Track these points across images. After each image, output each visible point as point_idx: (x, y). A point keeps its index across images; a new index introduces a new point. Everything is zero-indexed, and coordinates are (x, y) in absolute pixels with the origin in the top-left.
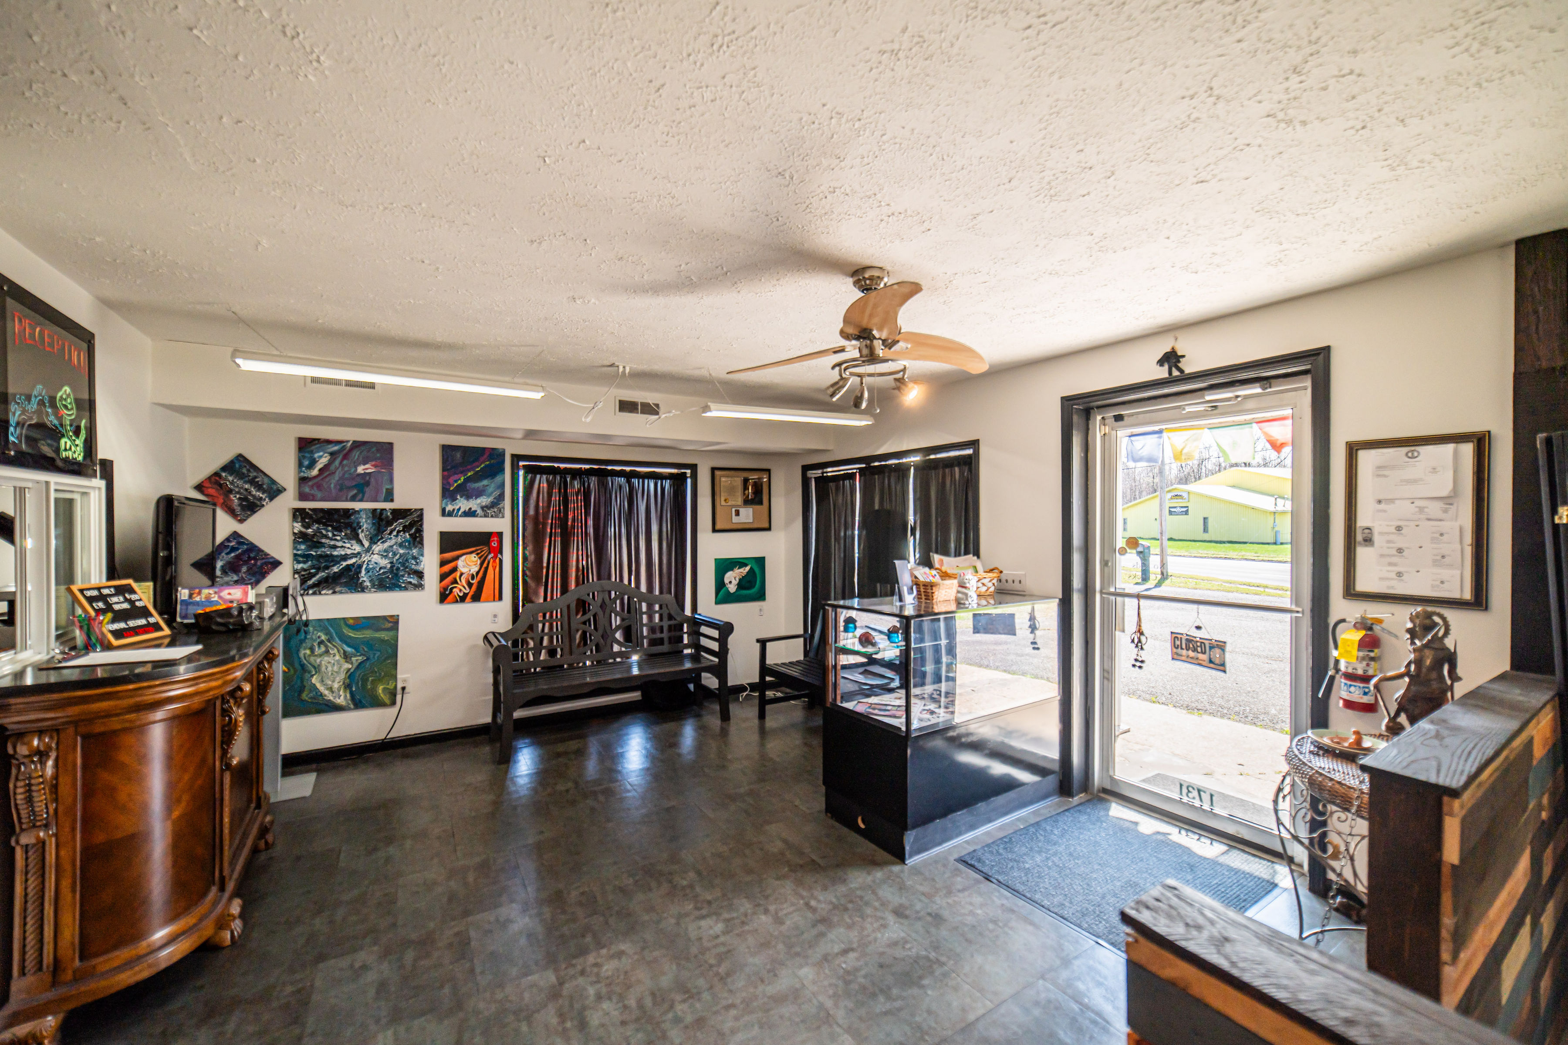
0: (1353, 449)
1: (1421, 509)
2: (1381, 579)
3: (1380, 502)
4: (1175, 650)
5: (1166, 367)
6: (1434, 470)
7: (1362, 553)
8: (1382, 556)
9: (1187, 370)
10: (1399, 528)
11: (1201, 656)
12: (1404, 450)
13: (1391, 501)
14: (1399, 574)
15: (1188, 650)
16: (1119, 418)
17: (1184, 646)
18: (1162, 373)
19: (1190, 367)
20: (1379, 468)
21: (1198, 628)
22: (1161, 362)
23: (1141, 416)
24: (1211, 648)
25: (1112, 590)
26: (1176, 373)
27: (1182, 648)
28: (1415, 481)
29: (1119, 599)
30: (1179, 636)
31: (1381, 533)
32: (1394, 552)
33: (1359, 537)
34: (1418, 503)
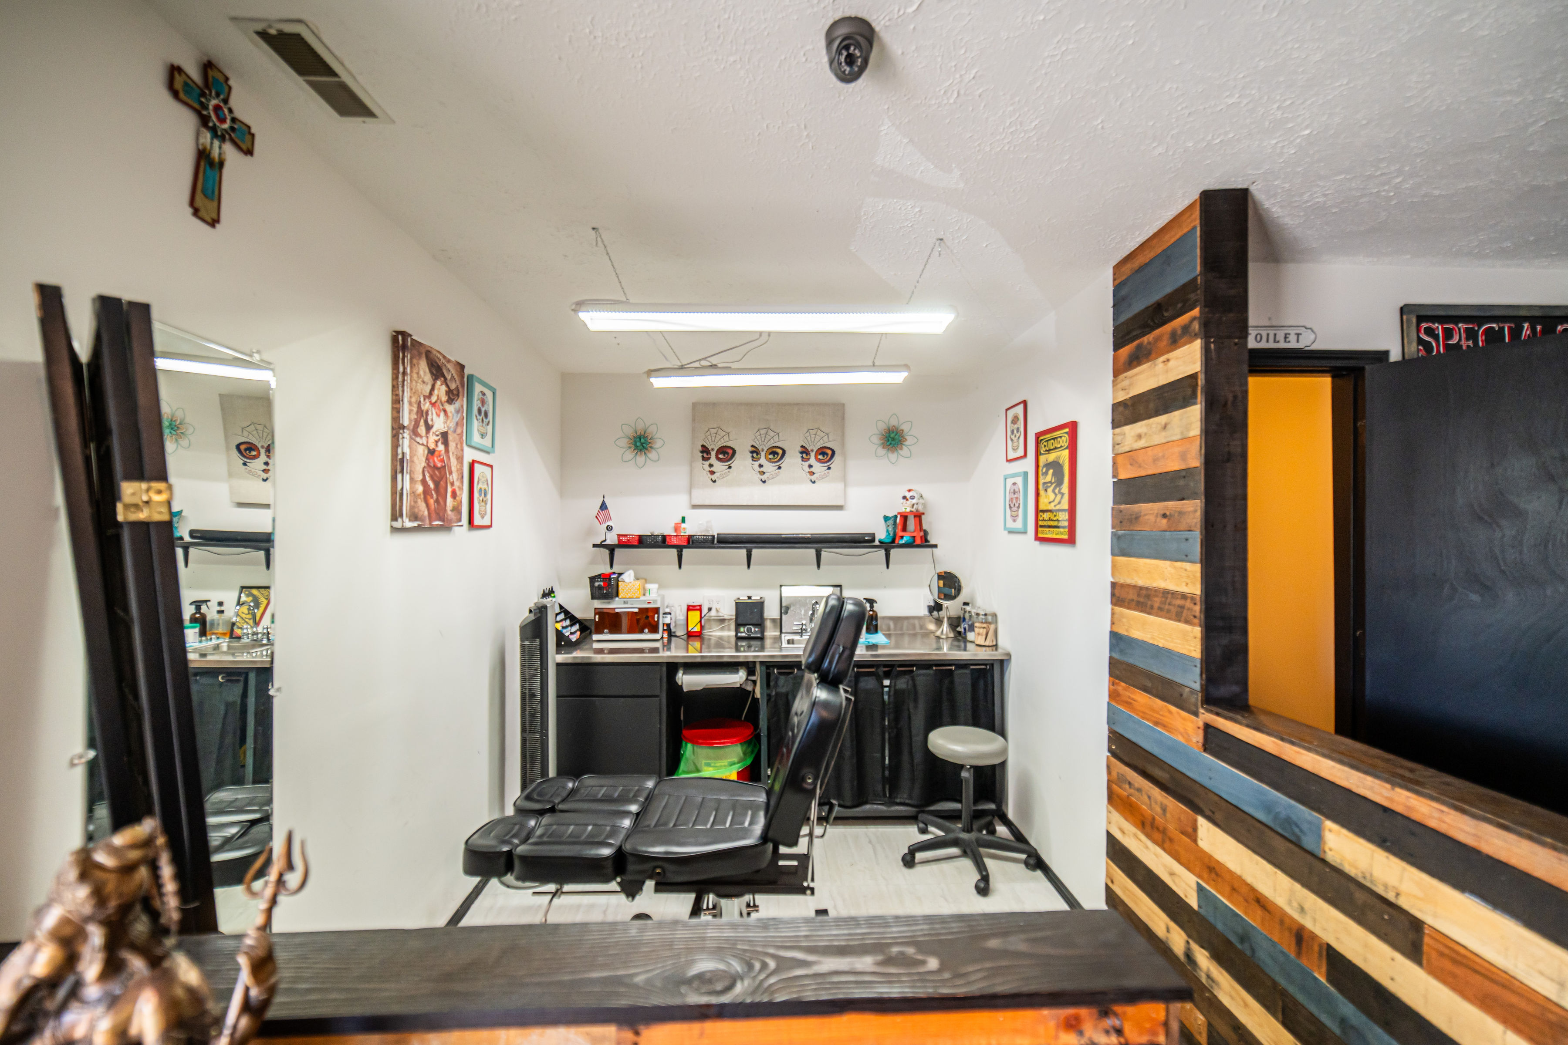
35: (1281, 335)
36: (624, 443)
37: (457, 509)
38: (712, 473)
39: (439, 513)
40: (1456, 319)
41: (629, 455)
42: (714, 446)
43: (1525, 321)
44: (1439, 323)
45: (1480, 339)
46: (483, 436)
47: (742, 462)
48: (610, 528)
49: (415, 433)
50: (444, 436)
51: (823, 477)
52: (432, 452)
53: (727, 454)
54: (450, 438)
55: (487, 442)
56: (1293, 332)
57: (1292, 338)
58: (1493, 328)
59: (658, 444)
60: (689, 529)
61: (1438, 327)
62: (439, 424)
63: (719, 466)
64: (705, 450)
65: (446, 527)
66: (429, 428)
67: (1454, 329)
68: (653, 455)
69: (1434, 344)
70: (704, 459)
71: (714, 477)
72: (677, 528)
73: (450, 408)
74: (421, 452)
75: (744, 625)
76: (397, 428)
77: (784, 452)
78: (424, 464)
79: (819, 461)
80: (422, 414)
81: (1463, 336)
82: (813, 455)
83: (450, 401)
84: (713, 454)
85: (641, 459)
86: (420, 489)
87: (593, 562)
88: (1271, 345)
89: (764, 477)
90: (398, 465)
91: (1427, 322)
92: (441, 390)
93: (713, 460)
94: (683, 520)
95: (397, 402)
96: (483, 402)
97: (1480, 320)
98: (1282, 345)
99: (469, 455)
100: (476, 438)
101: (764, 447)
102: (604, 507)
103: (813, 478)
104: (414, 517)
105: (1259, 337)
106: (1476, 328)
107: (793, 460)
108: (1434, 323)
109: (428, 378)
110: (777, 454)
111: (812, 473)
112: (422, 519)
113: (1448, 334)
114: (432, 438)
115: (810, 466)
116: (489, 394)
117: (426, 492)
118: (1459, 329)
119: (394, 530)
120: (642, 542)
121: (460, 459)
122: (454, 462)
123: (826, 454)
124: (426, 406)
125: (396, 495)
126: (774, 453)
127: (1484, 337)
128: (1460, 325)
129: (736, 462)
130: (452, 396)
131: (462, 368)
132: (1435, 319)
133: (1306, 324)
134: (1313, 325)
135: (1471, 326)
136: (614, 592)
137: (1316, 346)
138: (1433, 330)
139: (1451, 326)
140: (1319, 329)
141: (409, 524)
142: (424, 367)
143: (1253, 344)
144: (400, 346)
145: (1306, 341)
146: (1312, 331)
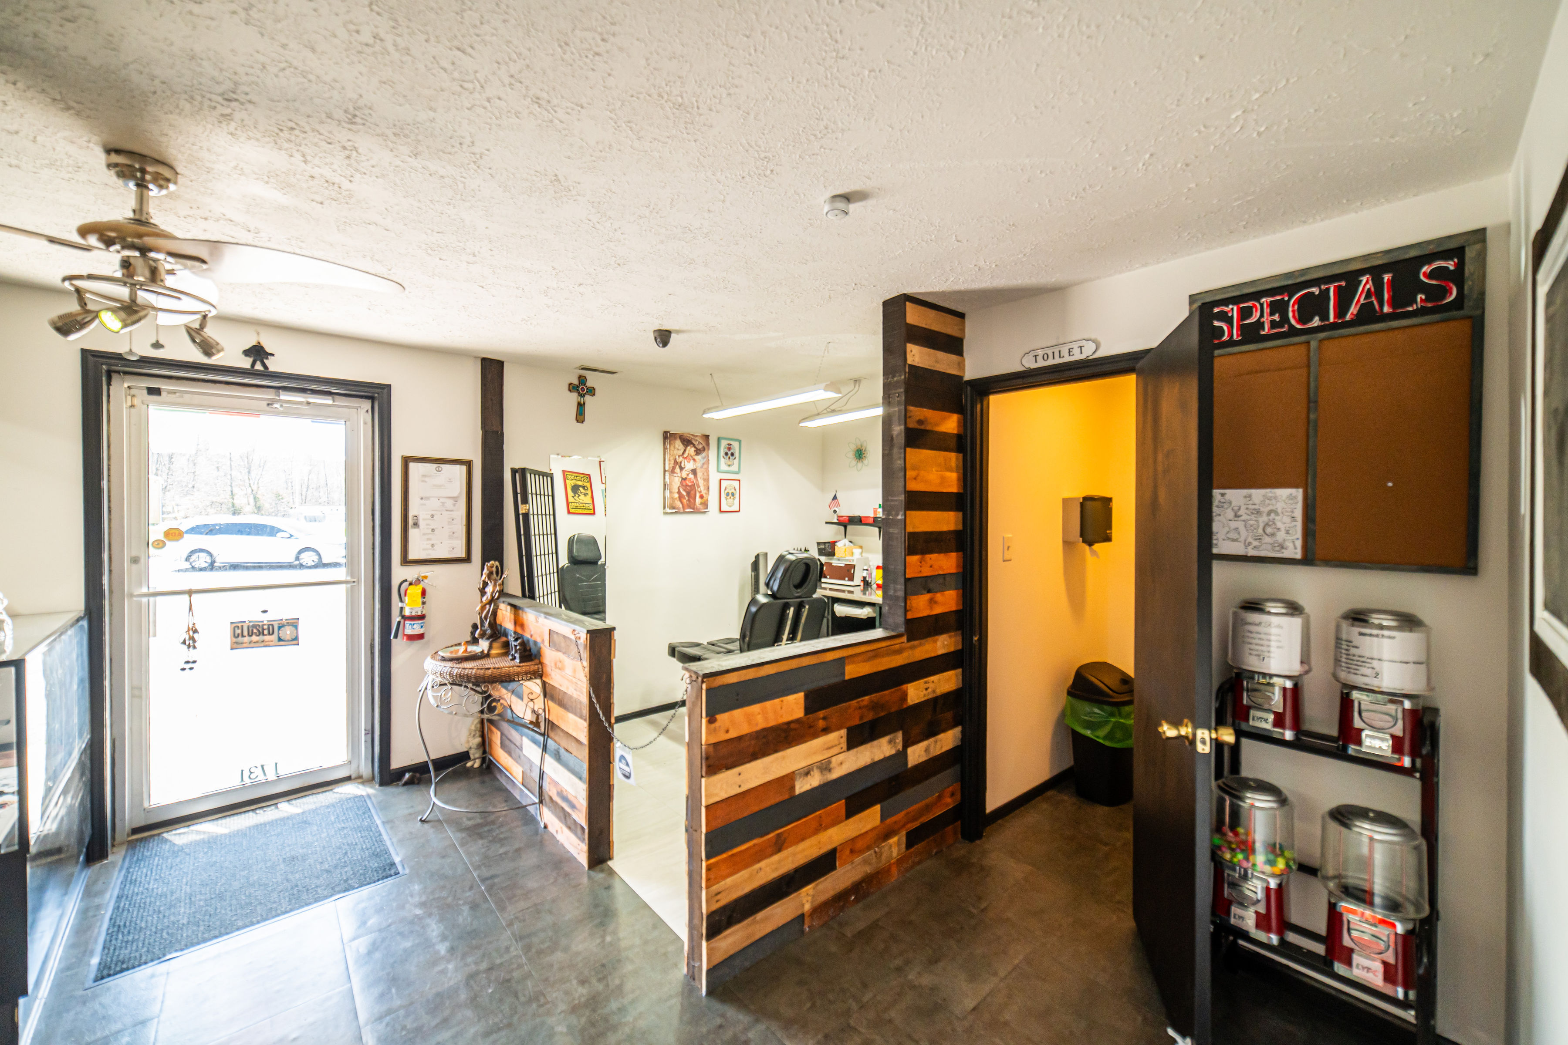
0: (406, 461)
1: (443, 504)
2: (424, 549)
3: (422, 498)
4: (235, 640)
5: (250, 360)
6: (450, 480)
7: (412, 532)
8: (424, 534)
9: (272, 368)
10: (432, 516)
11: (267, 638)
12: (435, 466)
13: (428, 498)
14: (433, 546)
15: (251, 636)
16: (154, 391)
17: (245, 633)
18: (245, 363)
19: (273, 365)
20: (424, 476)
21: (265, 612)
22: (247, 353)
23: (187, 396)
24: (279, 628)
25: (144, 590)
26: (259, 367)
27: (243, 636)
28: (440, 486)
29: (152, 599)
30: (240, 625)
31: (424, 519)
32: (430, 531)
33: (411, 522)
34: (442, 500)
35: (1065, 352)
36: (851, 455)
37: (706, 504)
39: (691, 505)
40: (1256, 296)
41: (854, 463)
43: (1363, 275)
44: (1233, 304)
45: (1290, 309)
46: (729, 466)
48: (835, 512)
49: (674, 472)
50: (694, 472)
54: (698, 471)
55: (734, 468)
56: (1075, 346)
57: (1076, 351)
58: (1313, 293)
59: (868, 455)
61: (1232, 309)
62: (691, 465)
65: (698, 512)
66: (683, 468)
67: (1255, 306)
68: (865, 461)
69: (1225, 328)
72: (877, 512)
73: (697, 458)
74: (678, 480)
76: (664, 470)
78: (678, 484)
80: (679, 463)
81: (1266, 310)
83: (699, 454)
85: (860, 465)
86: (677, 496)
87: (836, 533)
88: (1058, 361)
90: (663, 486)
91: (1218, 306)
92: (693, 450)
95: (664, 460)
96: (729, 449)
97: (1290, 289)
98: (1067, 359)
99: (716, 477)
100: (723, 468)
102: (835, 498)
104: (673, 507)
105: (1046, 356)
106: (1286, 299)
108: (1227, 306)
109: (682, 447)
112: (678, 508)
113: (1245, 313)
114: (684, 472)
116: (735, 445)
117: (681, 497)
118: (1262, 305)
119: (662, 513)
120: (851, 521)
121: (708, 480)
122: (701, 482)
124: (681, 459)
125: (663, 499)
127: (1296, 307)
128: (1263, 300)
130: (700, 452)
131: (707, 437)
132: (1225, 302)
133: (1086, 337)
134: (1093, 337)
135: (1278, 298)
136: (832, 554)
137: (1100, 354)
138: (1226, 313)
139: (1250, 304)
140: (1100, 339)
141: (668, 510)
142: (678, 443)
143: (1041, 363)
144: (667, 437)
145: (1088, 352)
146: (1093, 341)
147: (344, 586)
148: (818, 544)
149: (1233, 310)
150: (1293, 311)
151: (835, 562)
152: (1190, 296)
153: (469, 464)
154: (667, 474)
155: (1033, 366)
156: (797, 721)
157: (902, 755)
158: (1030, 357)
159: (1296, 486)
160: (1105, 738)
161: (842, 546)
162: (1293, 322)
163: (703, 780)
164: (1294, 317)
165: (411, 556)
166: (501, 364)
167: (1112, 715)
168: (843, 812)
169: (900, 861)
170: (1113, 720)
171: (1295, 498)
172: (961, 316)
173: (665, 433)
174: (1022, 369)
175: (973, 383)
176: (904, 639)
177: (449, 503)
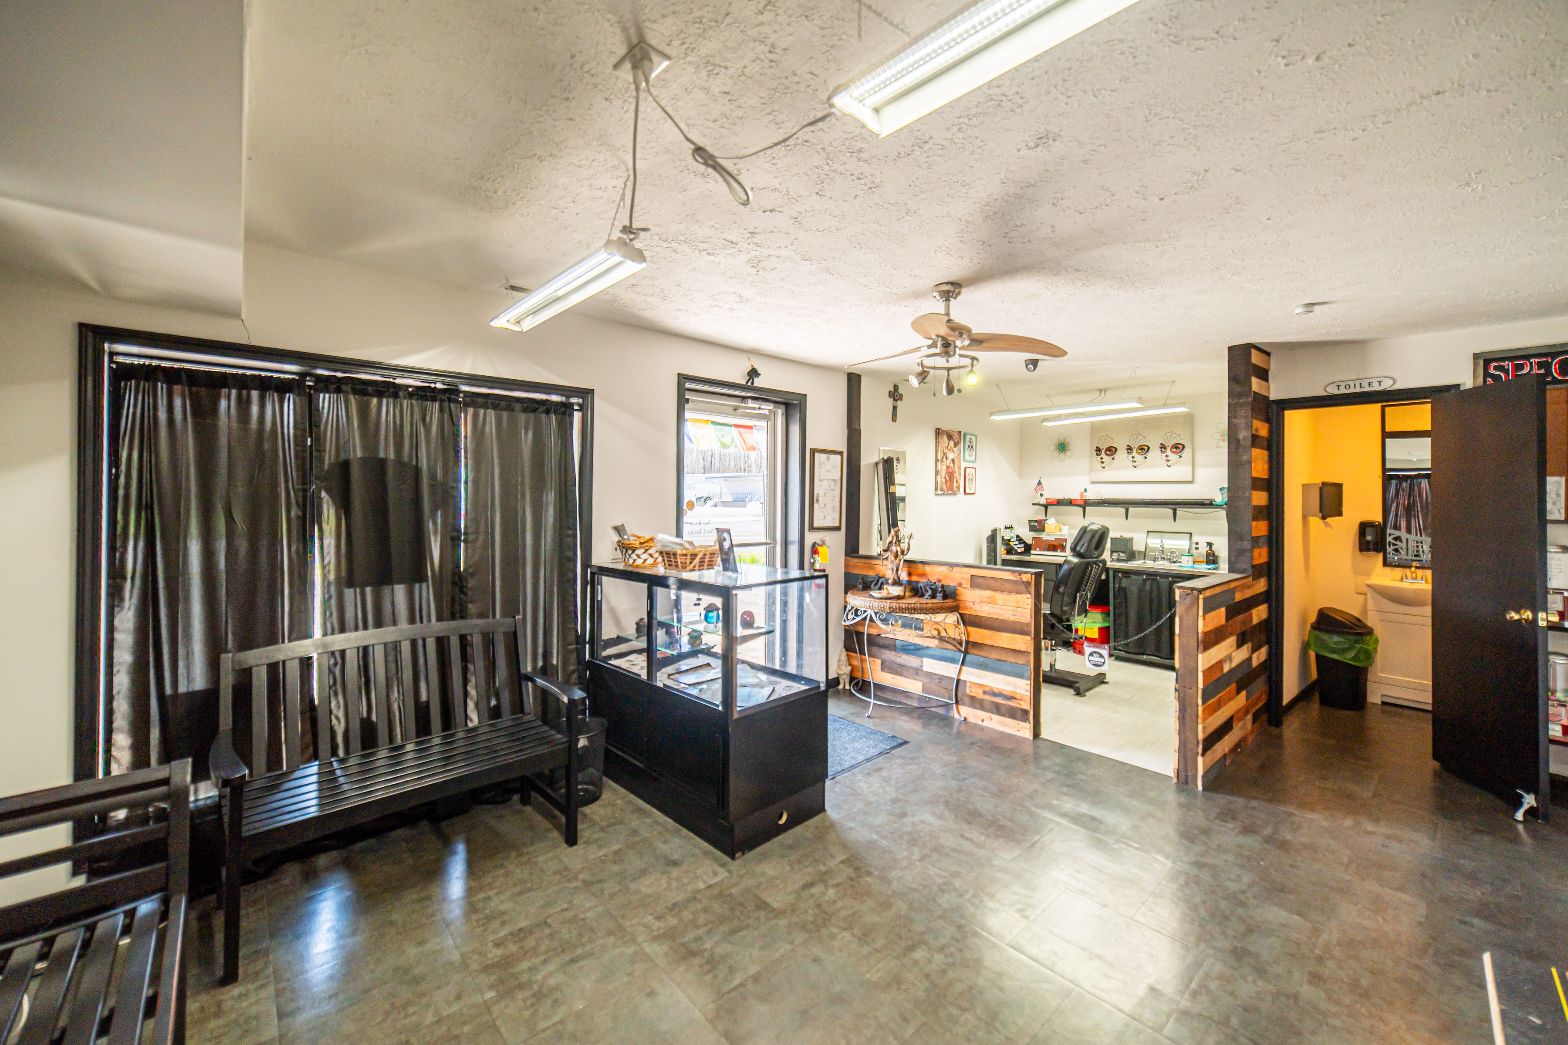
0: (813, 453)
1: (830, 484)
2: (820, 520)
3: (820, 480)
5: (748, 378)
6: (833, 466)
7: (815, 507)
8: (820, 508)
10: (825, 494)
12: (826, 455)
13: (823, 481)
14: (825, 517)
19: (759, 383)
20: (821, 463)
22: (746, 373)
26: (750, 383)
28: (828, 471)
31: (820, 496)
32: (823, 506)
33: (815, 499)
34: (829, 482)
35: (1365, 384)
36: (1053, 447)
37: (958, 487)
38: (1102, 462)
39: (951, 488)
40: (1527, 357)
41: (1056, 454)
42: (1103, 447)
44: (1509, 361)
45: (1553, 367)
46: (970, 456)
47: (1122, 455)
48: (1042, 495)
49: (942, 461)
50: (953, 460)
51: (1176, 463)
52: (948, 467)
53: (1111, 451)
54: (955, 460)
55: (973, 458)
56: (1375, 380)
57: (1375, 384)
59: (1072, 447)
60: (1090, 496)
62: (951, 456)
63: (1107, 459)
64: (1098, 450)
65: (954, 494)
66: (947, 458)
67: (1525, 363)
68: (1069, 453)
69: (1504, 376)
70: (1097, 455)
71: (1103, 465)
72: (1082, 495)
73: (955, 450)
74: (944, 468)
75: (1116, 552)
76: (937, 460)
77: (1149, 448)
78: (946, 472)
79: (1174, 452)
80: (945, 454)
81: (1535, 367)
82: (1169, 449)
83: (955, 447)
84: (1103, 452)
85: (1062, 456)
86: (943, 480)
87: (1036, 513)
88: (1358, 390)
89: (1135, 464)
90: (937, 473)
91: (1495, 362)
92: (952, 443)
93: (1103, 455)
94: (1086, 490)
95: (937, 452)
96: (970, 442)
97: (1554, 355)
98: (1367, 389)
99: (964, 465)
100: (967, 458)
101: (1135, 446)
102: (1039, 483)
103: (1169, 464)
104: (942, 490)
105: (1345, 386)
106: (1550, 360)
107: (1155, 453)
108: (1504, 362)
109: (946, 441)
110: (1144, 449)
111: (1168, 461)
112: (944, 491)
113: (1518, 368)
114: (948, 462)
115: (1167, 456)
116: (974, 438)
117: (946, 481)
118: (1531, 364)
119: (936, 495)
120: (1059, 503)
121: (959, 468)
122: (957, 469)
123: (1178, 448)
124: (946, 451)
125: (936, 483)
126: (1142, 449)
127: (1558, 366)
128: (1532, 360)
129: (1117, 456)
130: (956, 445)
131: (960, 432)
132: (1503, 359)
133: (1385, 375)
134: (1390, 375)
135: (1544, 360)
136: (1042, 529)
137: (1395, 387)
138: (1503, 367)
139: (1522, 362)
140: (1396, 376)
141: (940, 492)
142: (945, 438)
143: (1343, 391)
144: (938, 432)
145: (1386, 385)
146: (1390, 378)
147: (764, 547)
148: (1030, 522)
149: (1508, 365)
150: (1555, 369)
151: (1044, 536)
152: (1474, 354)
153: (841, 453)
154: (939, 463)
155: (1336, 392)
156: (1222, 626)
157: (1250, 659)
158: (1334, 386)
159: (1560, 475)
160: (1352, 659)
161: (1051, 523)
162: (1555, 375)
163: (1200, 656)
164: (1556, 371)
165: (815, 525)
166: (859, 377)
167: (1357, 642)
168: (1234, 691)
169: (1252, 732)
170: (1358, 646)
171: (1559, 483)
172: (1268, 354)
173: (938, 429)
174: (1324, 394)
175: (1275, 402)
176: (1251, 579)
177: (833, 483)
